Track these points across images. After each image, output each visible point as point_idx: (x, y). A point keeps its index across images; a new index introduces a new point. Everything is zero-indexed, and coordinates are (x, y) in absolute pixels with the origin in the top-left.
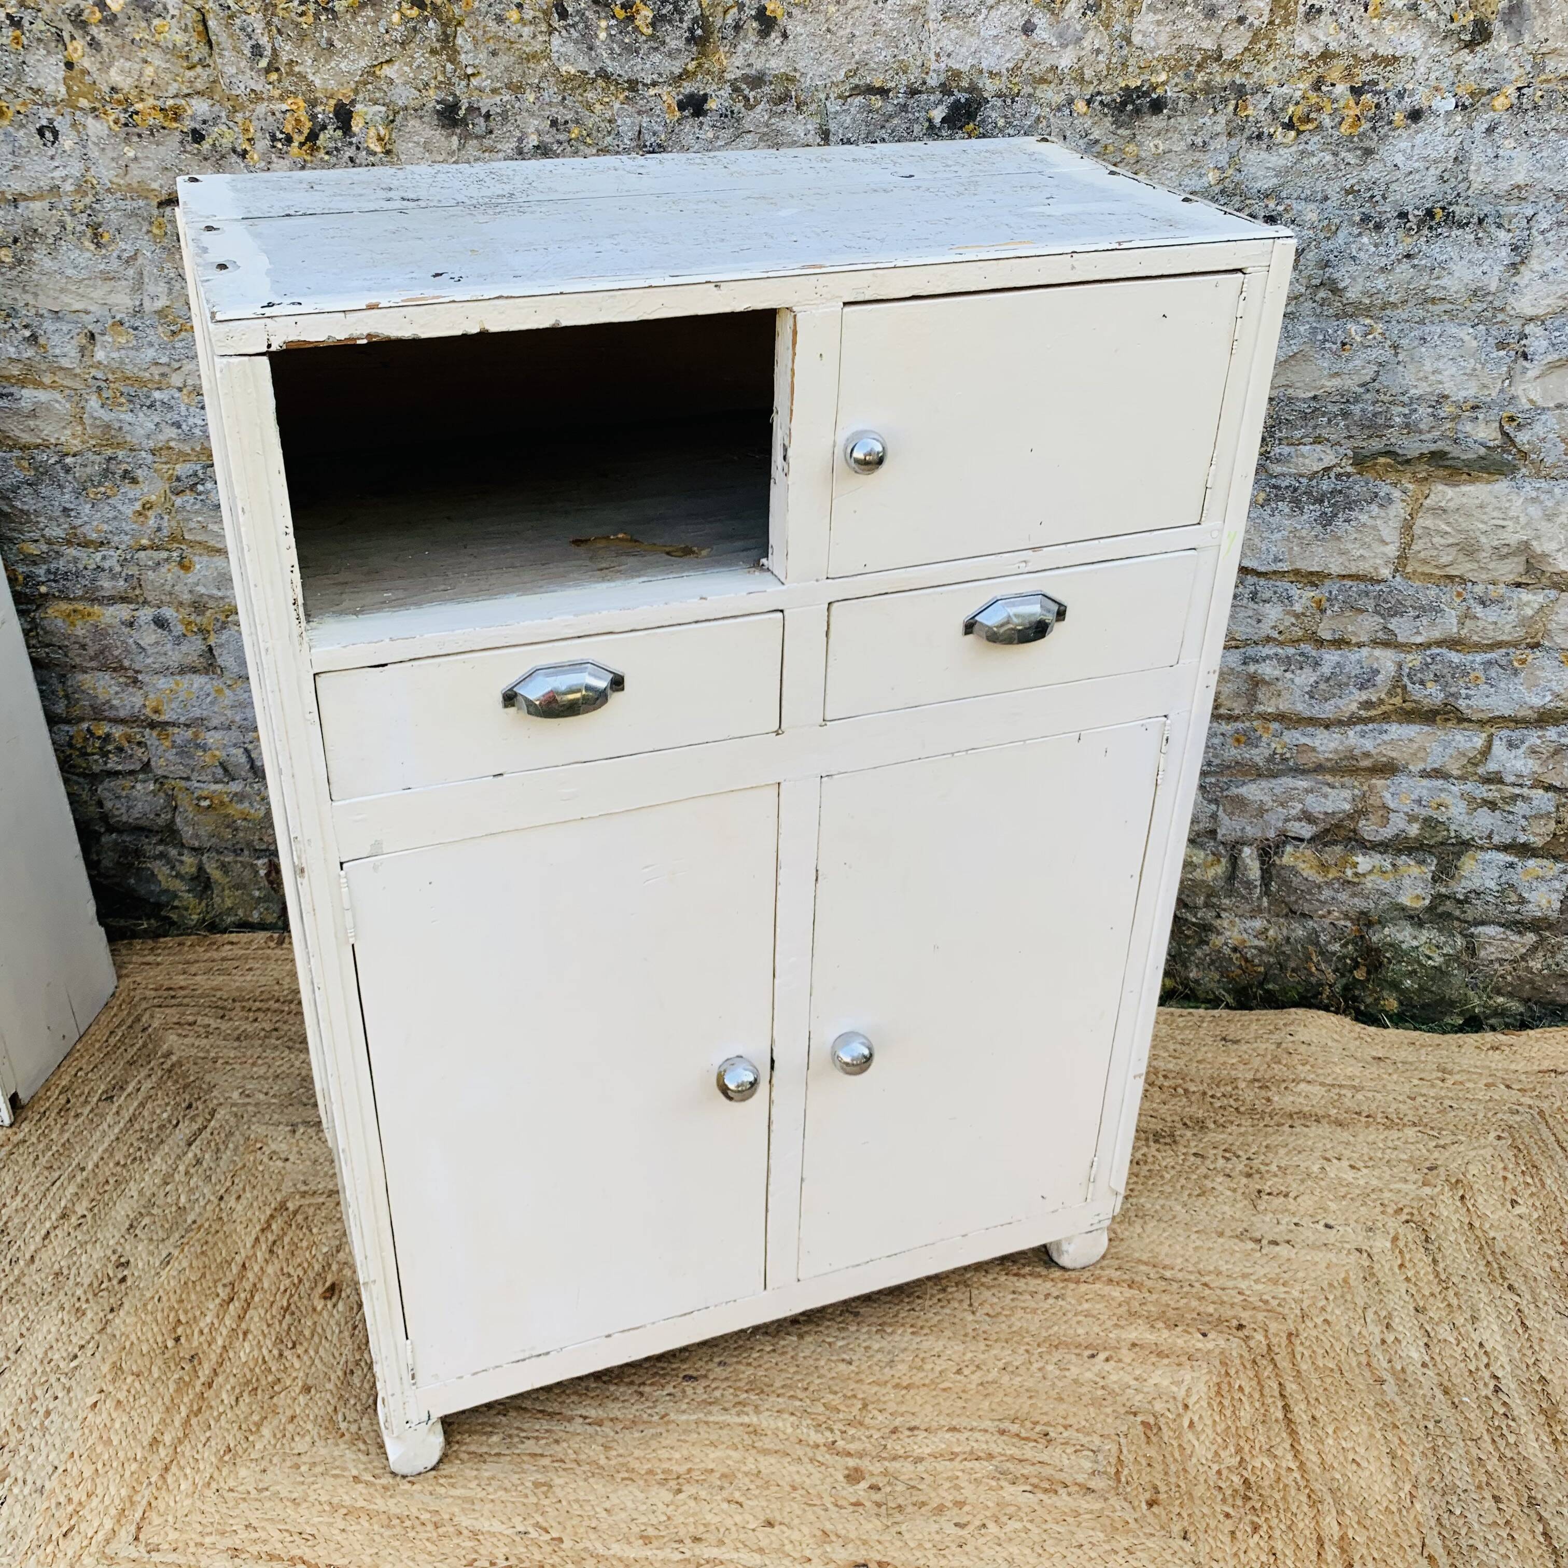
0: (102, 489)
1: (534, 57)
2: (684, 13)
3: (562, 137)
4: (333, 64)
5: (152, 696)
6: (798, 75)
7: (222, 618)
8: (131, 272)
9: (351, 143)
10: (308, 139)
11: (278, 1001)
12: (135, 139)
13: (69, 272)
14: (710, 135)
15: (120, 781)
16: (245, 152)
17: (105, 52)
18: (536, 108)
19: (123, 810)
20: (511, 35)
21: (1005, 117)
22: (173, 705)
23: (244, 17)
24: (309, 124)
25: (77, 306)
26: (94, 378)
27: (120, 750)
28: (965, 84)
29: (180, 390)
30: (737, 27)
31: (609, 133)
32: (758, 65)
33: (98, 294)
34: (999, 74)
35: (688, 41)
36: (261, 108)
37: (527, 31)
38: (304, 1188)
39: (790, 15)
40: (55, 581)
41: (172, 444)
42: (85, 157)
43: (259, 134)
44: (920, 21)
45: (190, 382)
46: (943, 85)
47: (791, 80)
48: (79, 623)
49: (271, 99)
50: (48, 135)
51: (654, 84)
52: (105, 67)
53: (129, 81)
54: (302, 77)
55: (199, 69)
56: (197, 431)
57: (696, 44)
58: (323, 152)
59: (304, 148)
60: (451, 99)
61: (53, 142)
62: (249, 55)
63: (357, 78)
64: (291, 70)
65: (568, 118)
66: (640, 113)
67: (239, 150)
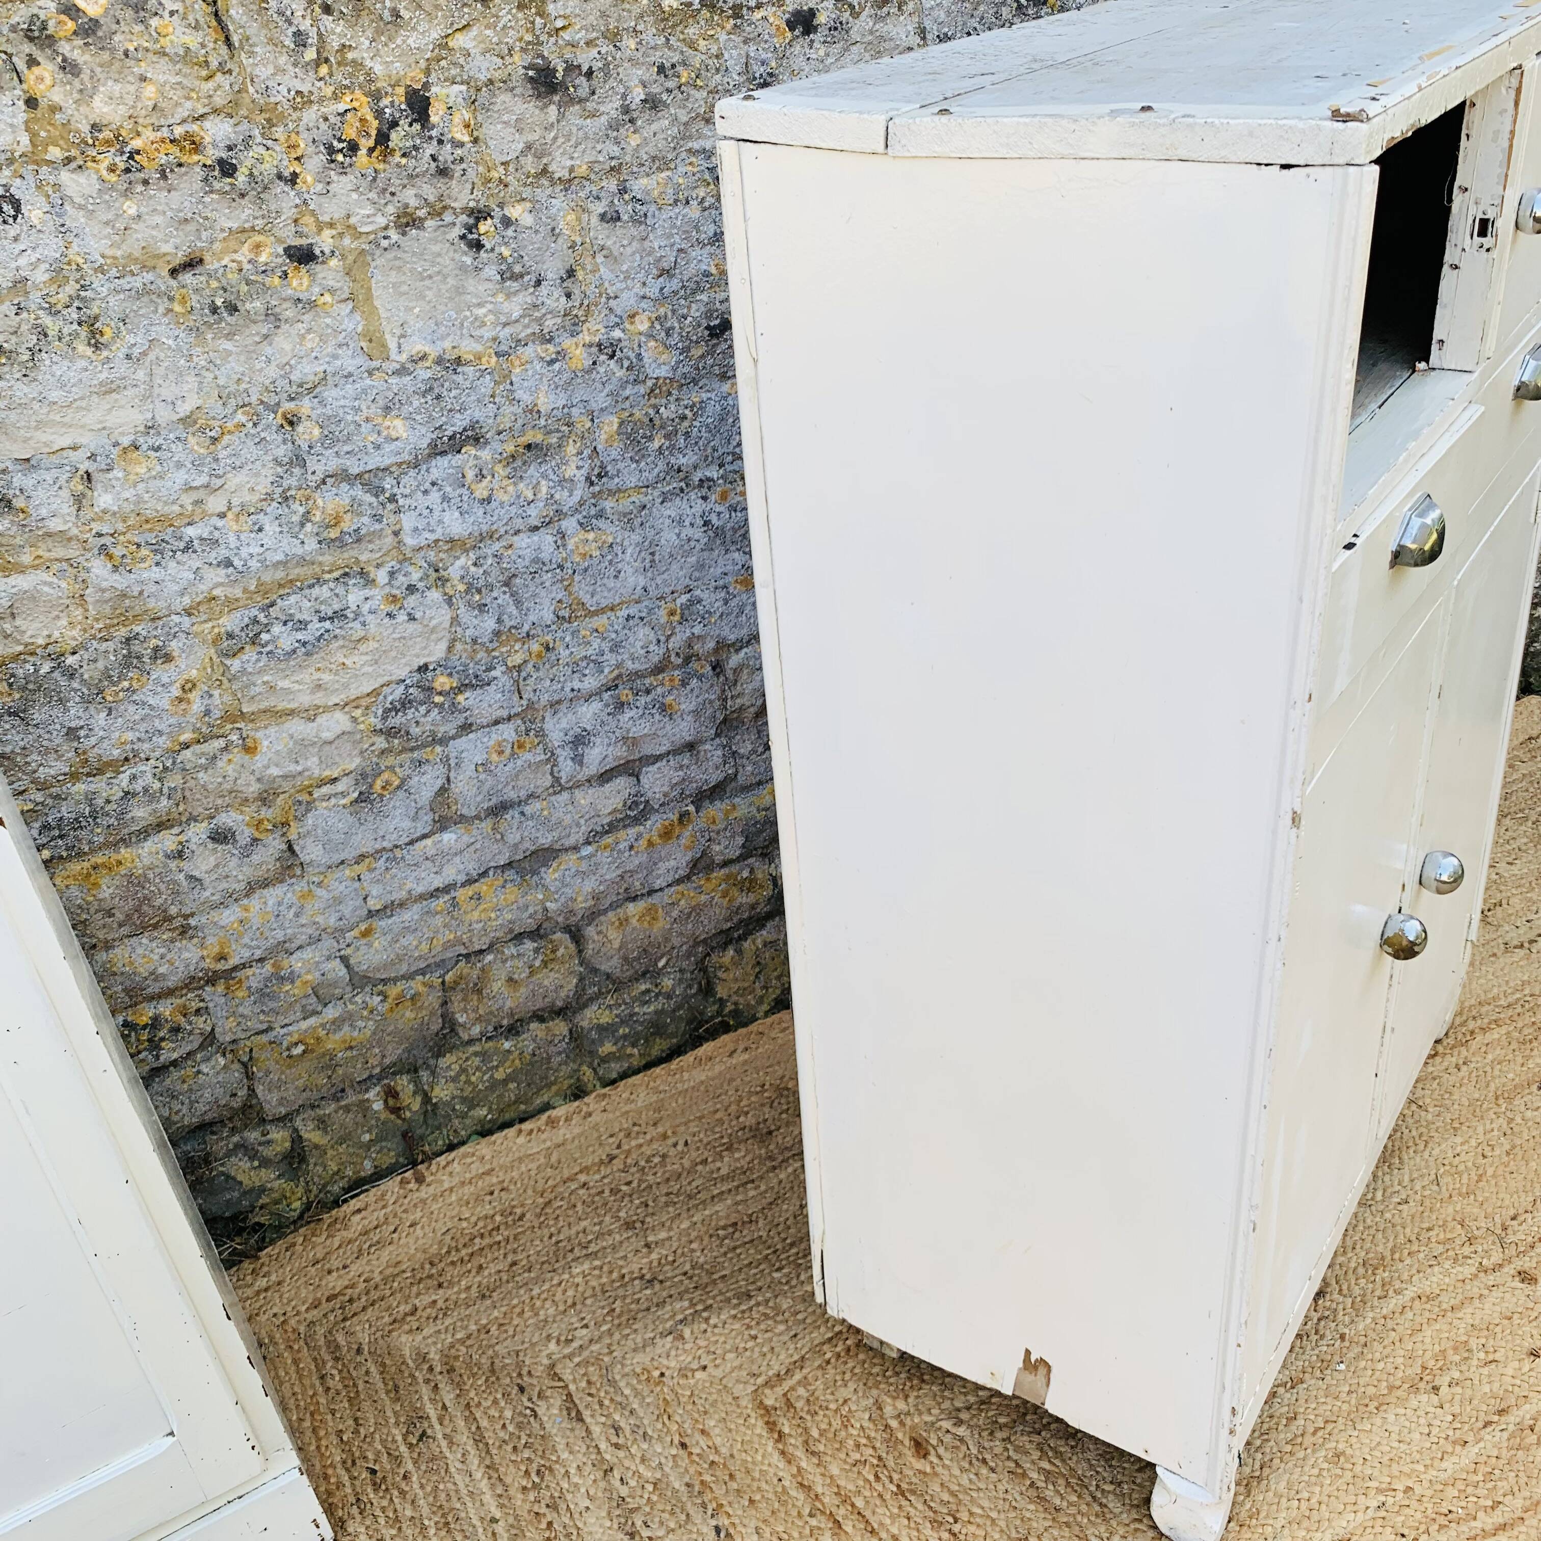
0: (126, 684)
3: (671, 84)
4: (399, 41)
5: (210, 940)
7: (304, 797)
8: (141, 375)
9: (431, 138)
10: (377, 142)
11: (482, 1236)
12: (139, 188)
13: (54, 395)
14: (821, 53)
15: (175, 1074)
16: (295, 175)
17: (85, 76)
18: (639, 54)
19: (185, 1110)
22: (246, 940)
24: (375, 123)
25: (66, 442)
26: (100, 535)
27: (176, 1030)
29: (222, 516)
31: (718, 70)
33: (91, 419)
36: (310, 115)
38: (760, 1381)
40: (61, 837)
41: (215, 592)
42: (63, 230)
43: (311, 149)
45: (236, 502)
48: (104, 882)
49: (321, 100)
50: (6, 207)
51: (759, 6)
52: (85, 96)
53: (123, 110)
54: (358, 65)
55: (219, 77)
56: (254, 564)
58: (398, 154)
59: (375, 154)
60: (539, 61)
61: (15, 218)
62: (292, 46)
63: (429, 55)
64: (344, 58)
65: (674, 60)
66: (745, 42)
67: (286, 174)
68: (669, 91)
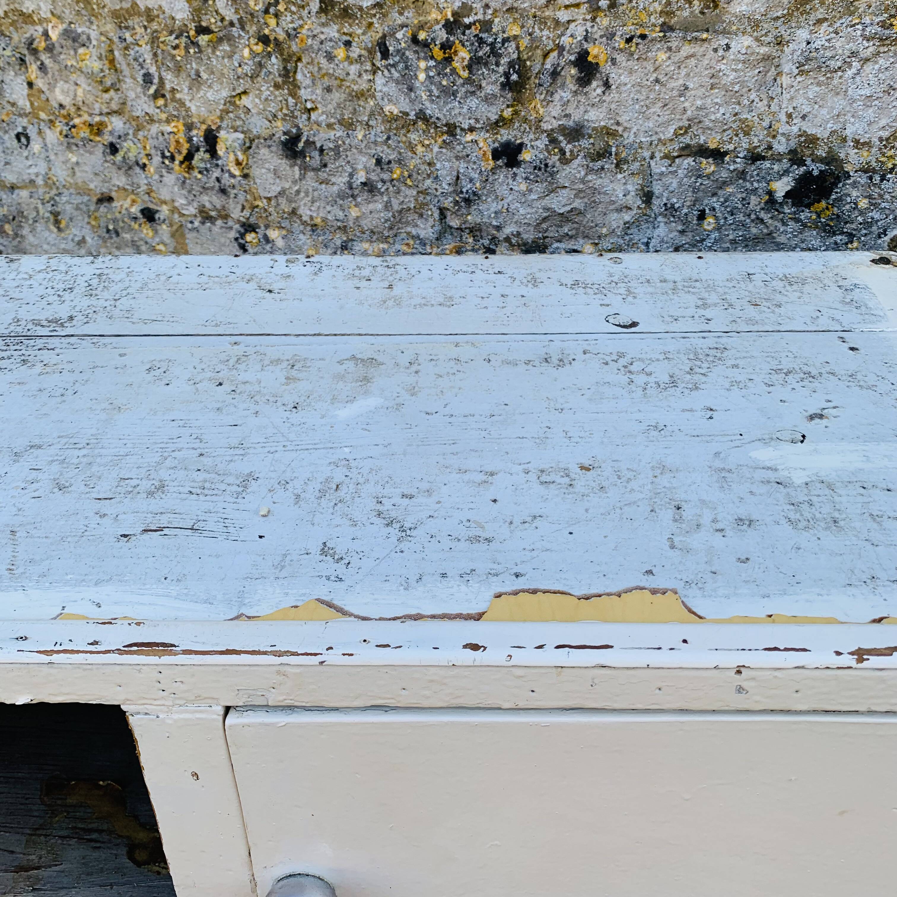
1: (363, 95)
2: (500, 55)
3: (386, 176)
4: (202, 93)
6: (620, 129)
9: (217, 165)
10: (186, 158)
12: (74, 148)
14: (523, 187)
16: (145, 165)
17: (50, 75)
18: (363, 145)
20: (339, 73)
21: (870, 197)
23: (137, 48)
24: (187, 146)
28: (821, 152)
30: (555, 74)
31: (429, 176)
32: (577, 116)
34: (868, 144)
35: (503, 86)
36: (154, 129)
37: (354, 69)
39: (614, 61)
42: (47, 159)
43: (154, 151)
44: (773, 72)
46: (793, 152)
47: (613, 134)
49: (160, 121)
50: (23, 140)
51: (472, 129)
52: (52, 86)
53: (69, 99)
54: (182, 103)
55: (112, 92)
57: (511, 90)
58: (196, 171)
59: (183, 166)
60: (294, 131)
61: (27, 146)
62: (142, 82)
63: (221, 107)
64: (174, 97)
65: (391, 157)
66: (458, 158)
67: (141, 163)
68: (384, 181)
